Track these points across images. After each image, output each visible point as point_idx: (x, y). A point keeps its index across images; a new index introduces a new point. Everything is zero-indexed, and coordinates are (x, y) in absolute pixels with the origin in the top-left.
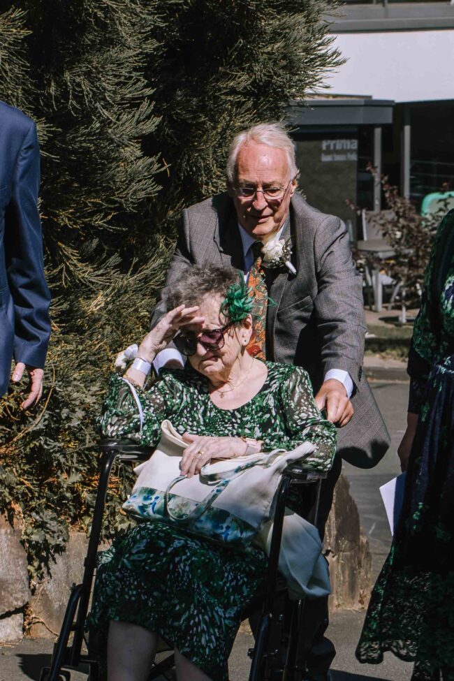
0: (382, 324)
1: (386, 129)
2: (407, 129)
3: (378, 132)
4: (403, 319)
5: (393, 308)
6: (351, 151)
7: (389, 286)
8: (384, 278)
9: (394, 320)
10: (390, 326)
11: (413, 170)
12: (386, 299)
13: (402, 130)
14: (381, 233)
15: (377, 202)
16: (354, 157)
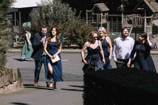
0: (17, 44)
1: (16, 12)
2: (20, 12)
3: (15, 13)
4: (21, 43)
5: (19, 42)
6: (12, 16)
7: (18, 38)
8: (17, 37)
9: (19, 44)
10: (19, 45)
11: (21, 19)
12: (18, 40)
13: (19, 13)
14: (17, 29)
15: (15, 25)
16: (12, 17)
